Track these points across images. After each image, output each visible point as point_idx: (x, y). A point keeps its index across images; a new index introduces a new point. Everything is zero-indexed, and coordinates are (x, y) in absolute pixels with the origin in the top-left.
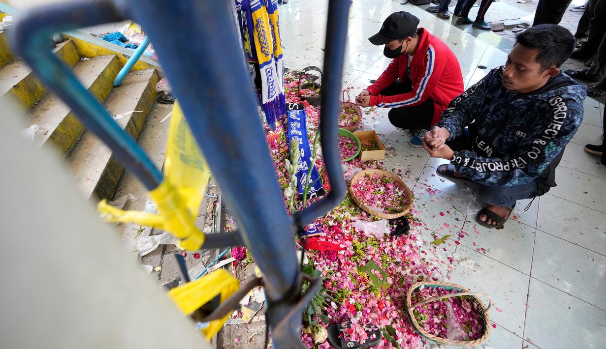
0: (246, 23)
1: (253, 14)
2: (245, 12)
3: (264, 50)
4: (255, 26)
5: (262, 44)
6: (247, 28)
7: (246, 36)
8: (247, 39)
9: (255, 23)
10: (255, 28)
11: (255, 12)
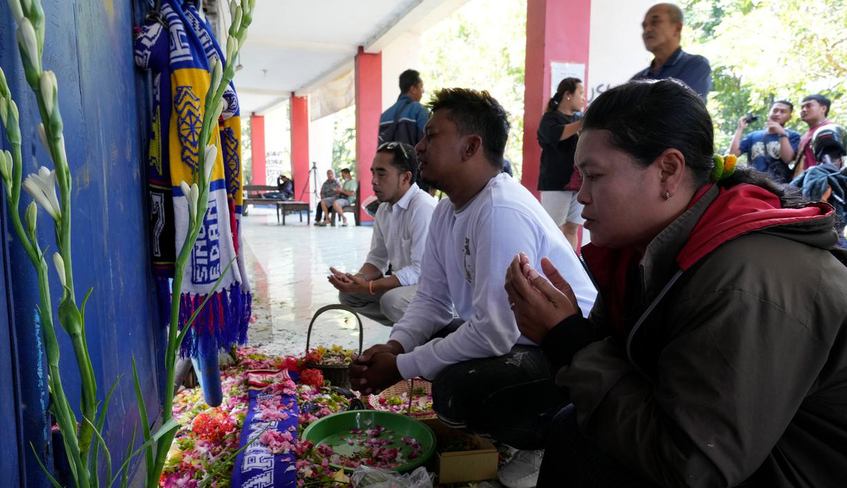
0: (158, 98)
1: (172, 75)
2: (159, 76)
3: (189, 157)
4: (173, 100)
5: (183, 140)
6: (158, 107)
7: (156, 127)
8: (156, 134)
9: (174, 92)
10: (173, 104)
11: (177, 72)
